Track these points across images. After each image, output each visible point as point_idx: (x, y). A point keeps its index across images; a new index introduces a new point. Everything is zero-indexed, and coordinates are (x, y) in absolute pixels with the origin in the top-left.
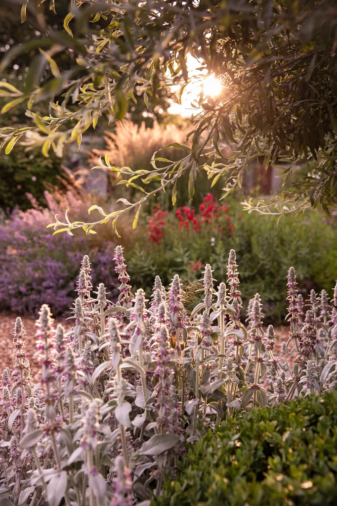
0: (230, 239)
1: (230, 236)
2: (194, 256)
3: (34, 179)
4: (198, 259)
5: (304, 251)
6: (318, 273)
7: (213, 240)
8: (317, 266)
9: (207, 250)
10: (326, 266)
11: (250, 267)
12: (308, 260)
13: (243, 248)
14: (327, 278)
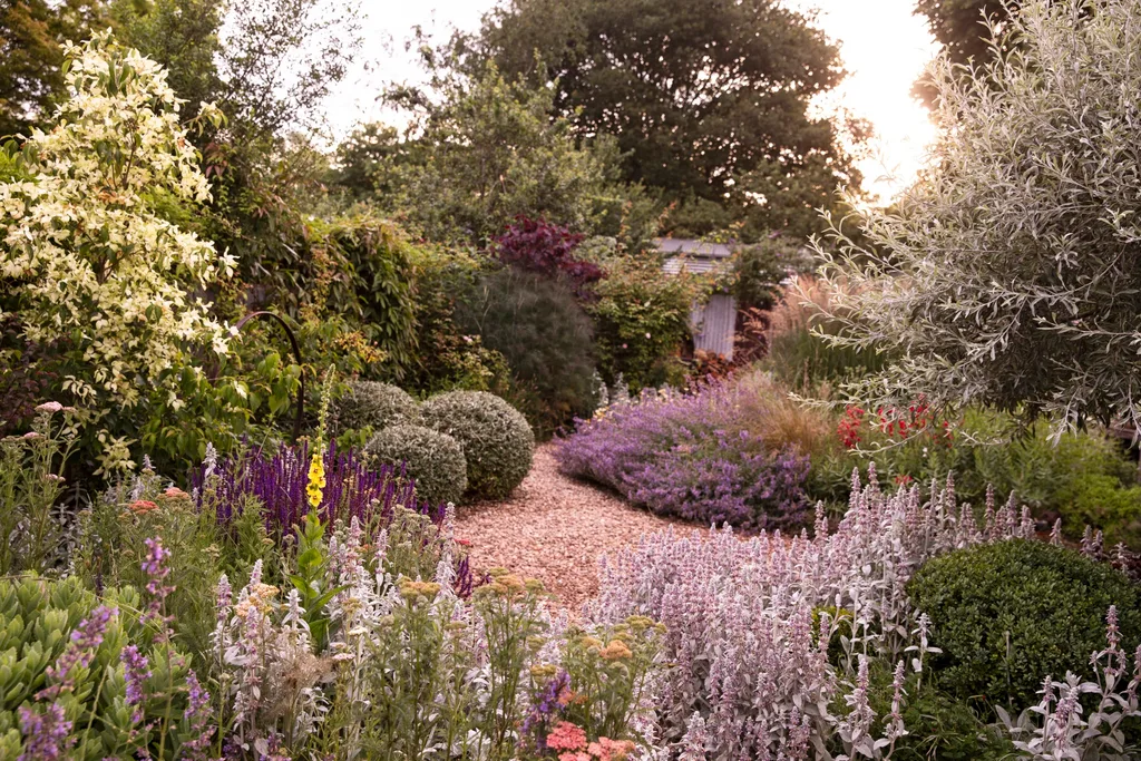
0: (947, 450)
1: (947, 446)
2: (902, 468)
3: (648, 335)
4: (906, 471)
5: (1045, 472)
6: (1064, 502)
7: (925, 450)
8: (1063, 492)
9: (918, 463)
10: (1076, 494)
11: (971, 486)
12: (1052, 484)
13: (964, 462)
14: (1076, 508)
